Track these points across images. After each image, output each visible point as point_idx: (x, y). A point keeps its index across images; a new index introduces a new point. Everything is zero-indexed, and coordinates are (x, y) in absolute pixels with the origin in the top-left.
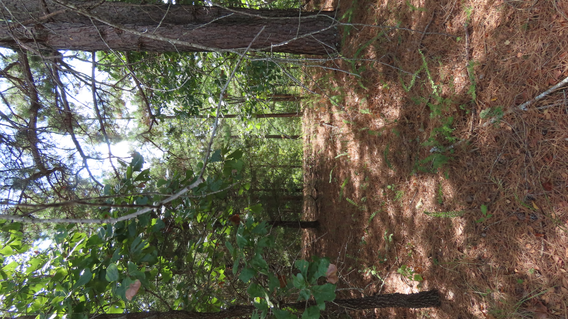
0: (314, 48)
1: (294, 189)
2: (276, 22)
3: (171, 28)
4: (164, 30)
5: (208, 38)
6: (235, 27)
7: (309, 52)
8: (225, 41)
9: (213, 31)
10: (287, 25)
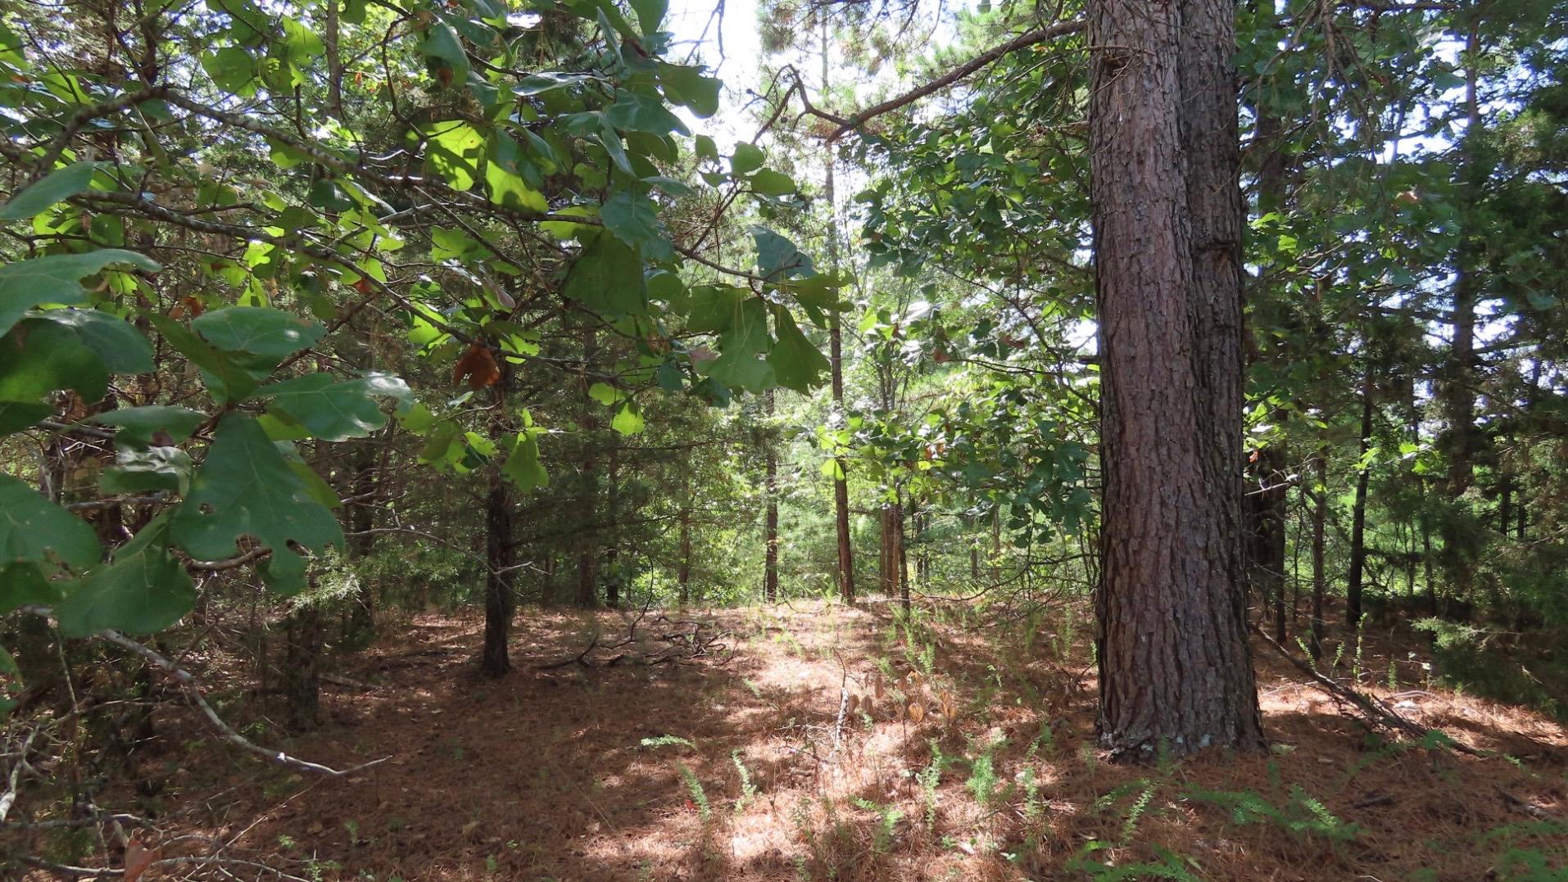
0: (1127, 665)
1: (616, 581)
2: (1214, 527)
3: (1175, 166)
4: (1168, 140)
5: (1147, 290)
6: (1191, 383)
7: (1109, 644)
8: (1141, 349)
9: (1172, 307)
10: (1205, 563)
